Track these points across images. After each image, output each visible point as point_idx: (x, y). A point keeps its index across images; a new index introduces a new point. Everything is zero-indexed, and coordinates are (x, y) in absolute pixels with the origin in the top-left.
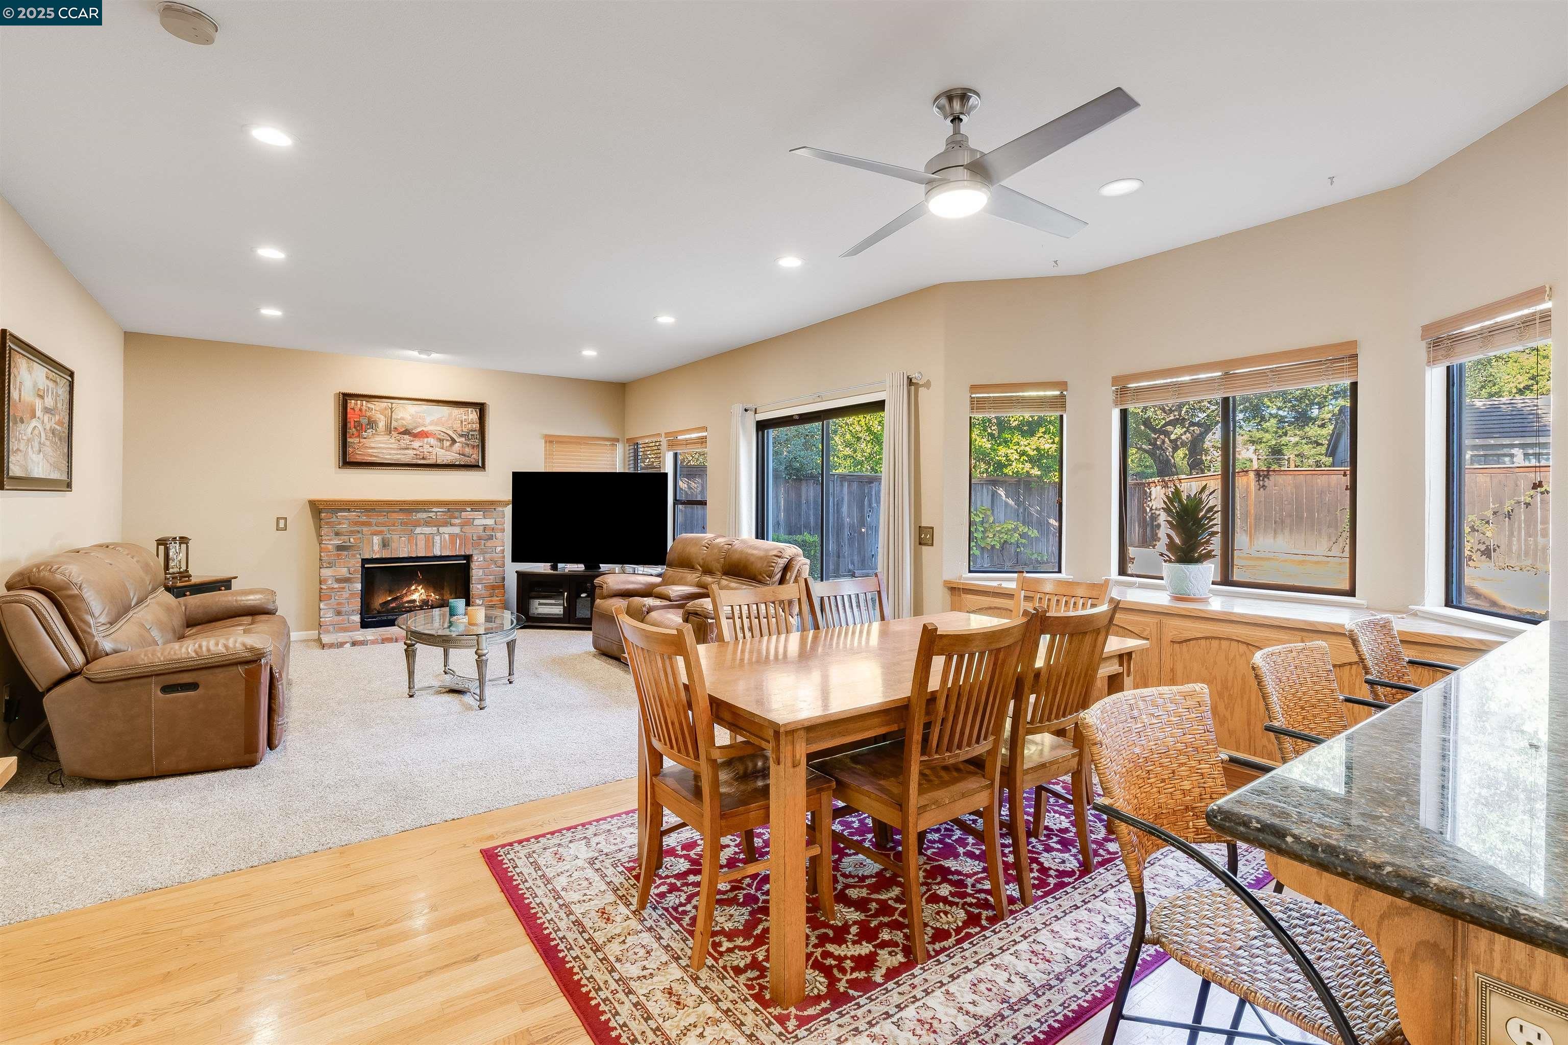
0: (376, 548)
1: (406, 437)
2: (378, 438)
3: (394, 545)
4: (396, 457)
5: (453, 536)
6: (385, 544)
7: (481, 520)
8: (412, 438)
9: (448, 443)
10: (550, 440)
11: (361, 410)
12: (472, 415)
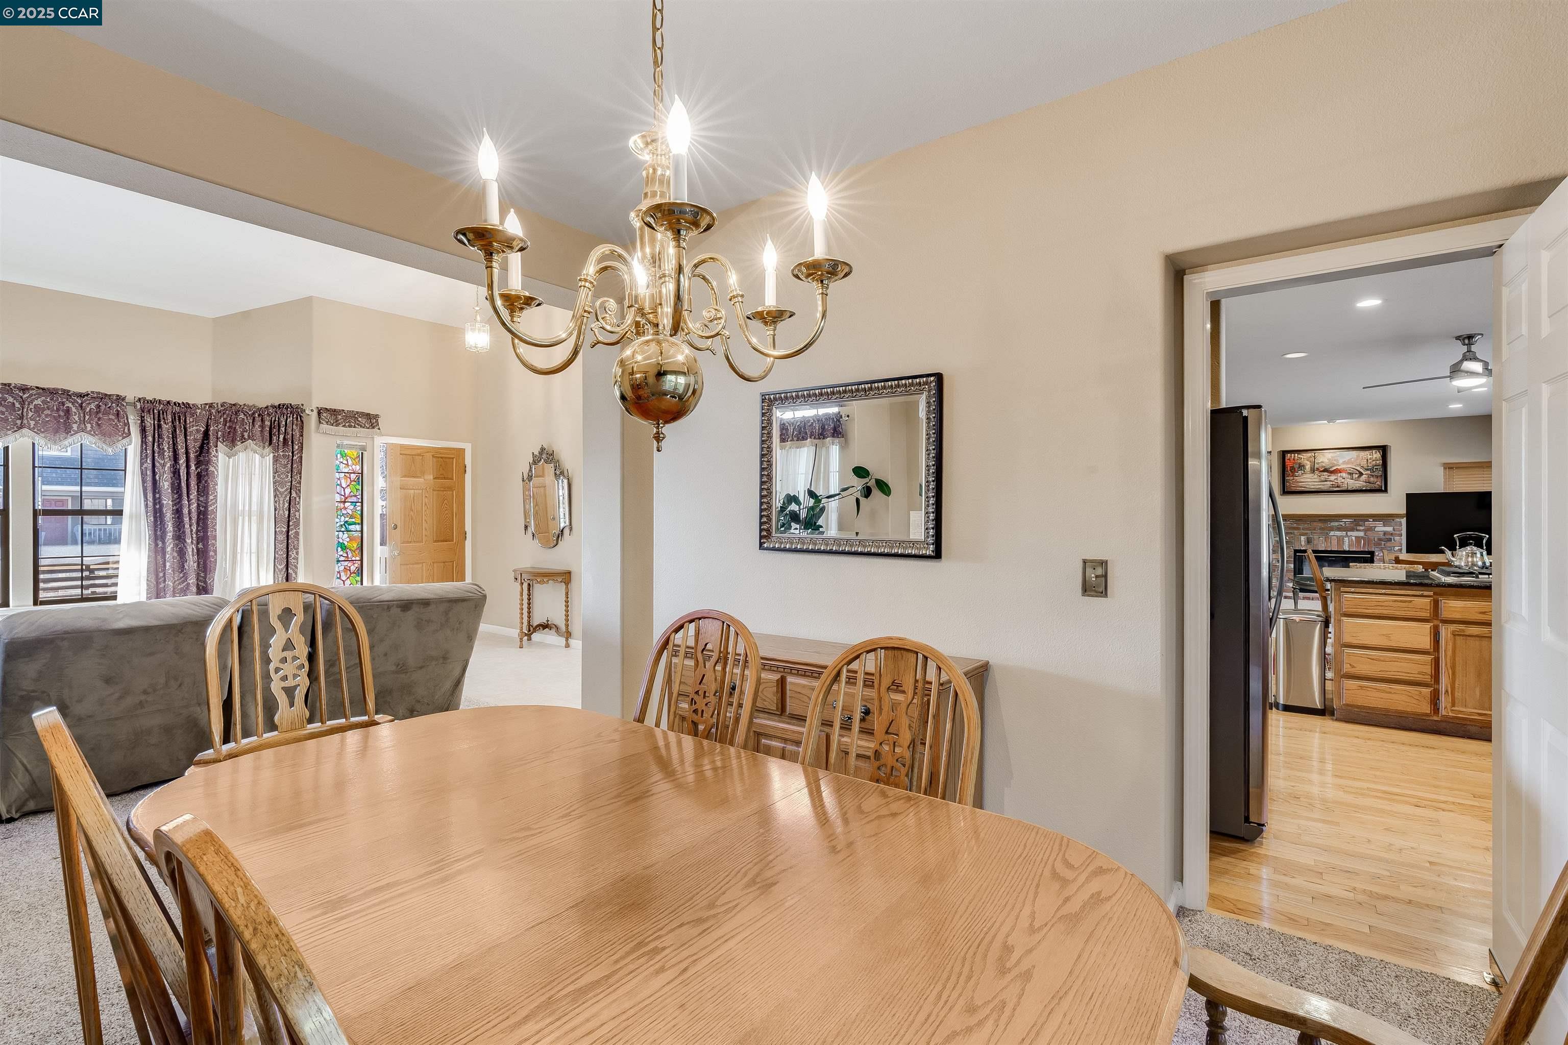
0: (1303, 543)
1: (1326, 473)
2: (1305, 476)
3: (1315, 542)
4: (1317, 487)
5: (1358, 538)
6: (1309, 541)
7: (1380, 528)
8: (1329, 474)
9: (1357, 476)
10: (1448, 467)
11: (1294, 459)
12: (1377, 455)
